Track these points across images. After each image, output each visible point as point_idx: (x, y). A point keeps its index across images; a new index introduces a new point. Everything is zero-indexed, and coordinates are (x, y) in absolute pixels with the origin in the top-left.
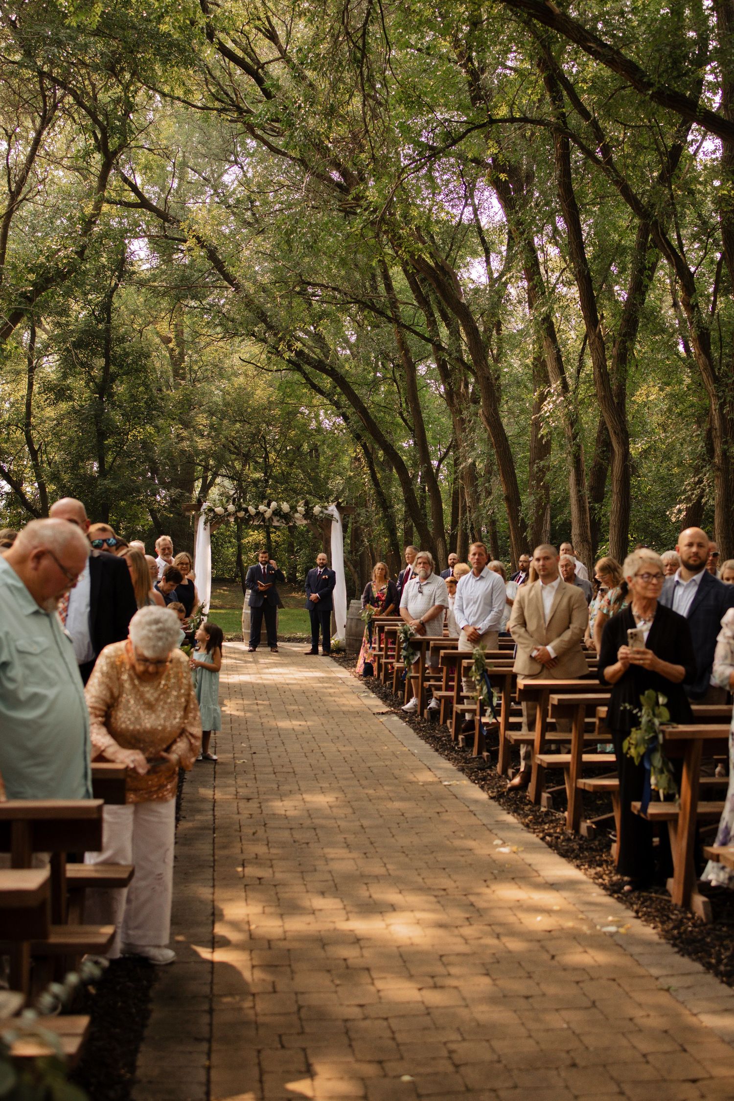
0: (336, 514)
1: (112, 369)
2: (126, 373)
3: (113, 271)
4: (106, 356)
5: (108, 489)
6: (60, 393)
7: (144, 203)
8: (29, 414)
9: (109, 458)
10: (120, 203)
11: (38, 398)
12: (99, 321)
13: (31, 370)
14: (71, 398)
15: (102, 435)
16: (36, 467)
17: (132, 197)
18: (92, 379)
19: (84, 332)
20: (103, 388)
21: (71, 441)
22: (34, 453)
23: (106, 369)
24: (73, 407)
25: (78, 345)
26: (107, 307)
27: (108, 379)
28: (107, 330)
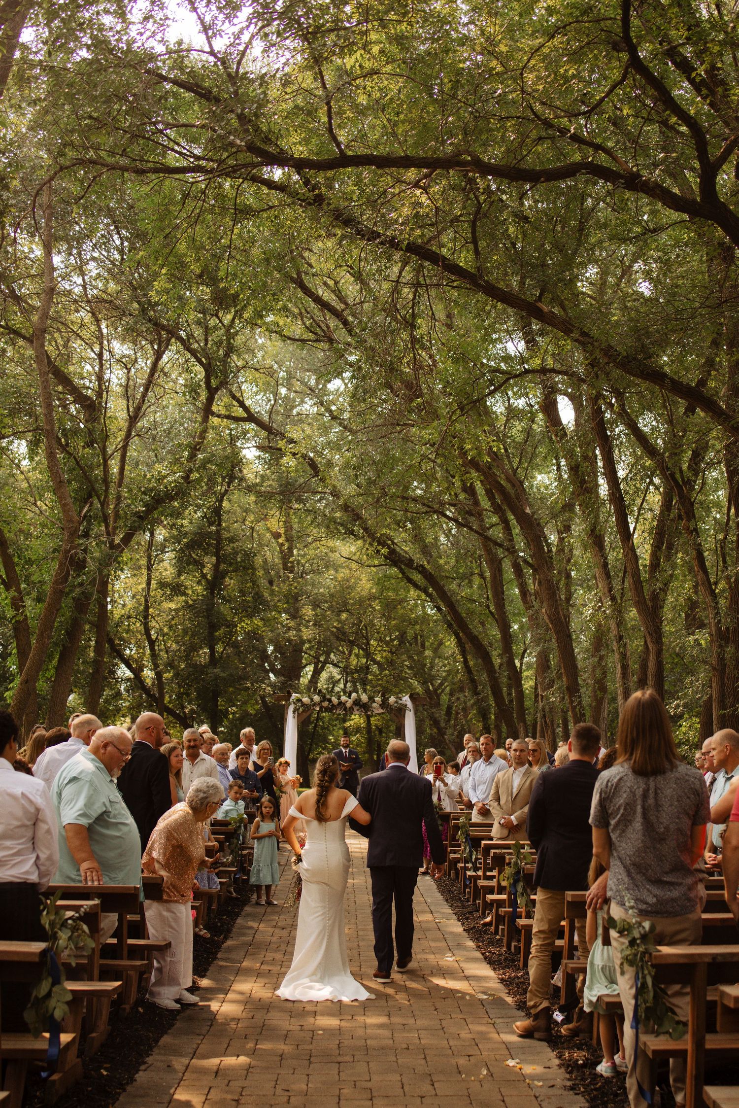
0: (409, 704)
1: (223, 566)
2: (235, 571)
3: (224, 478)
4: (217, 555)
5: (217, 677)
6: (177, 589)
7: (251, 417)
8: (147, 608)
9: (219, 648)
10: (228, 417)
11: (156, 593)
12: (211, 524)
13: (149, 568)
14: (184, 594)
15: (213, 627)
16: (154, 656)
17: (240, 412)
18: (204, 576)
19: (195, 534)
20: (214, 585)
21: (185, 631)
22: (152, 643)
23: (216, 567)
24: (187, 602)
25: (191, 546)
26: (217, 511)
27: (219, 576)
28: (218, 532)
